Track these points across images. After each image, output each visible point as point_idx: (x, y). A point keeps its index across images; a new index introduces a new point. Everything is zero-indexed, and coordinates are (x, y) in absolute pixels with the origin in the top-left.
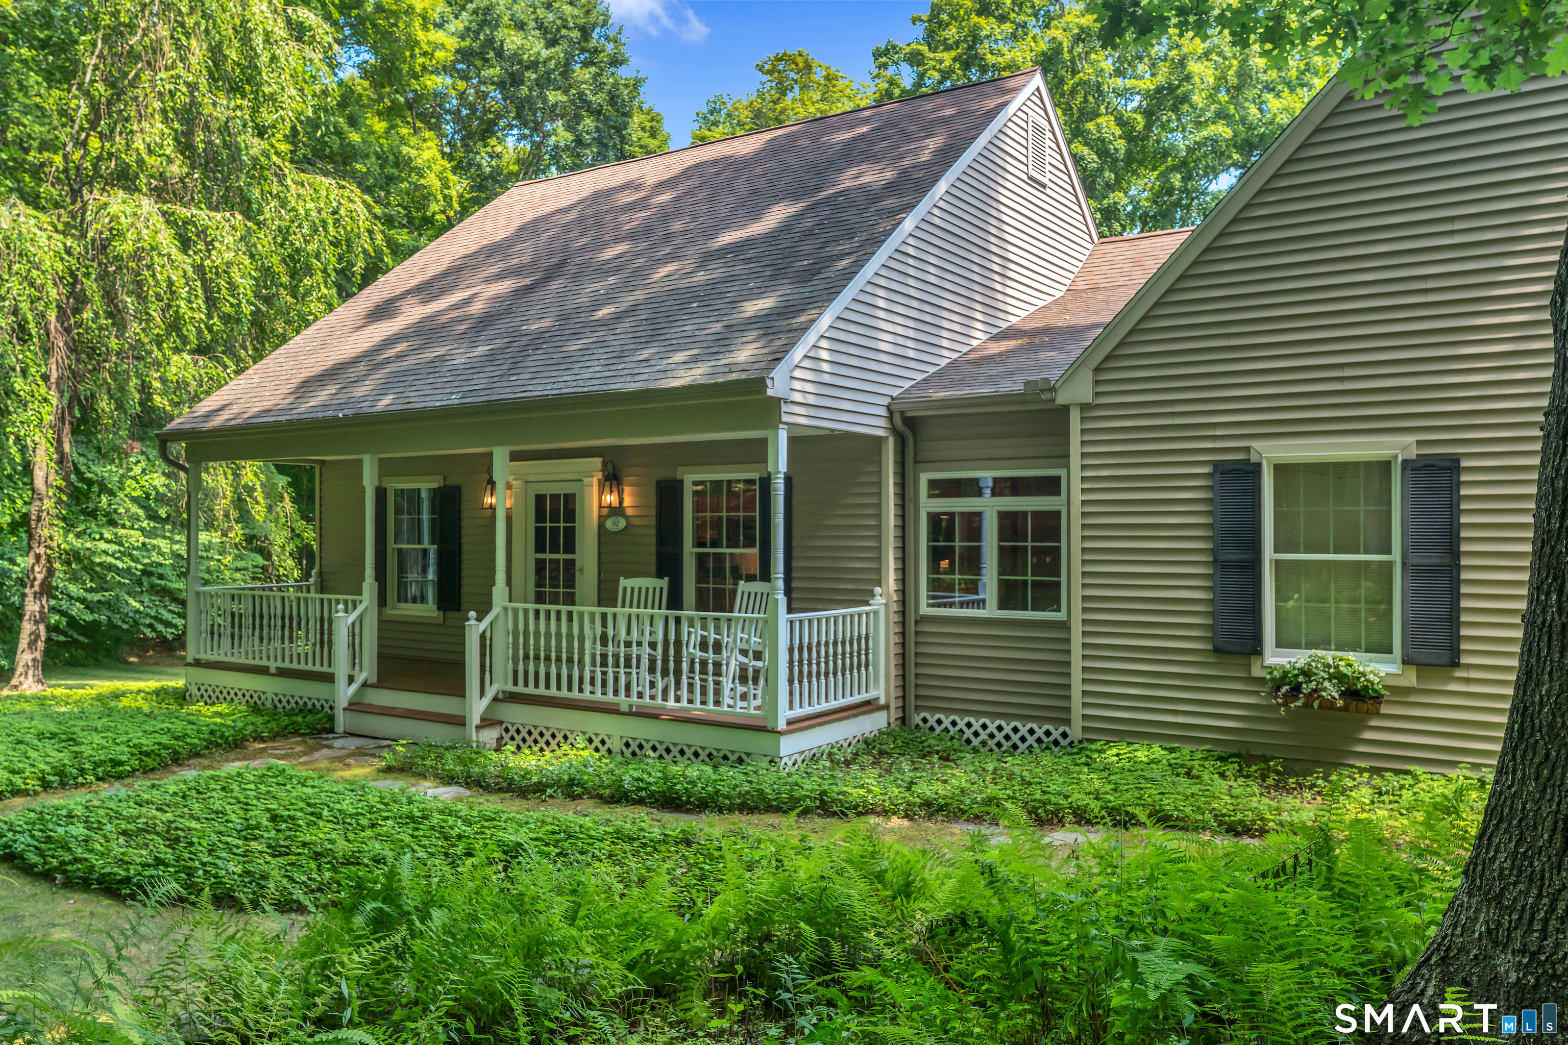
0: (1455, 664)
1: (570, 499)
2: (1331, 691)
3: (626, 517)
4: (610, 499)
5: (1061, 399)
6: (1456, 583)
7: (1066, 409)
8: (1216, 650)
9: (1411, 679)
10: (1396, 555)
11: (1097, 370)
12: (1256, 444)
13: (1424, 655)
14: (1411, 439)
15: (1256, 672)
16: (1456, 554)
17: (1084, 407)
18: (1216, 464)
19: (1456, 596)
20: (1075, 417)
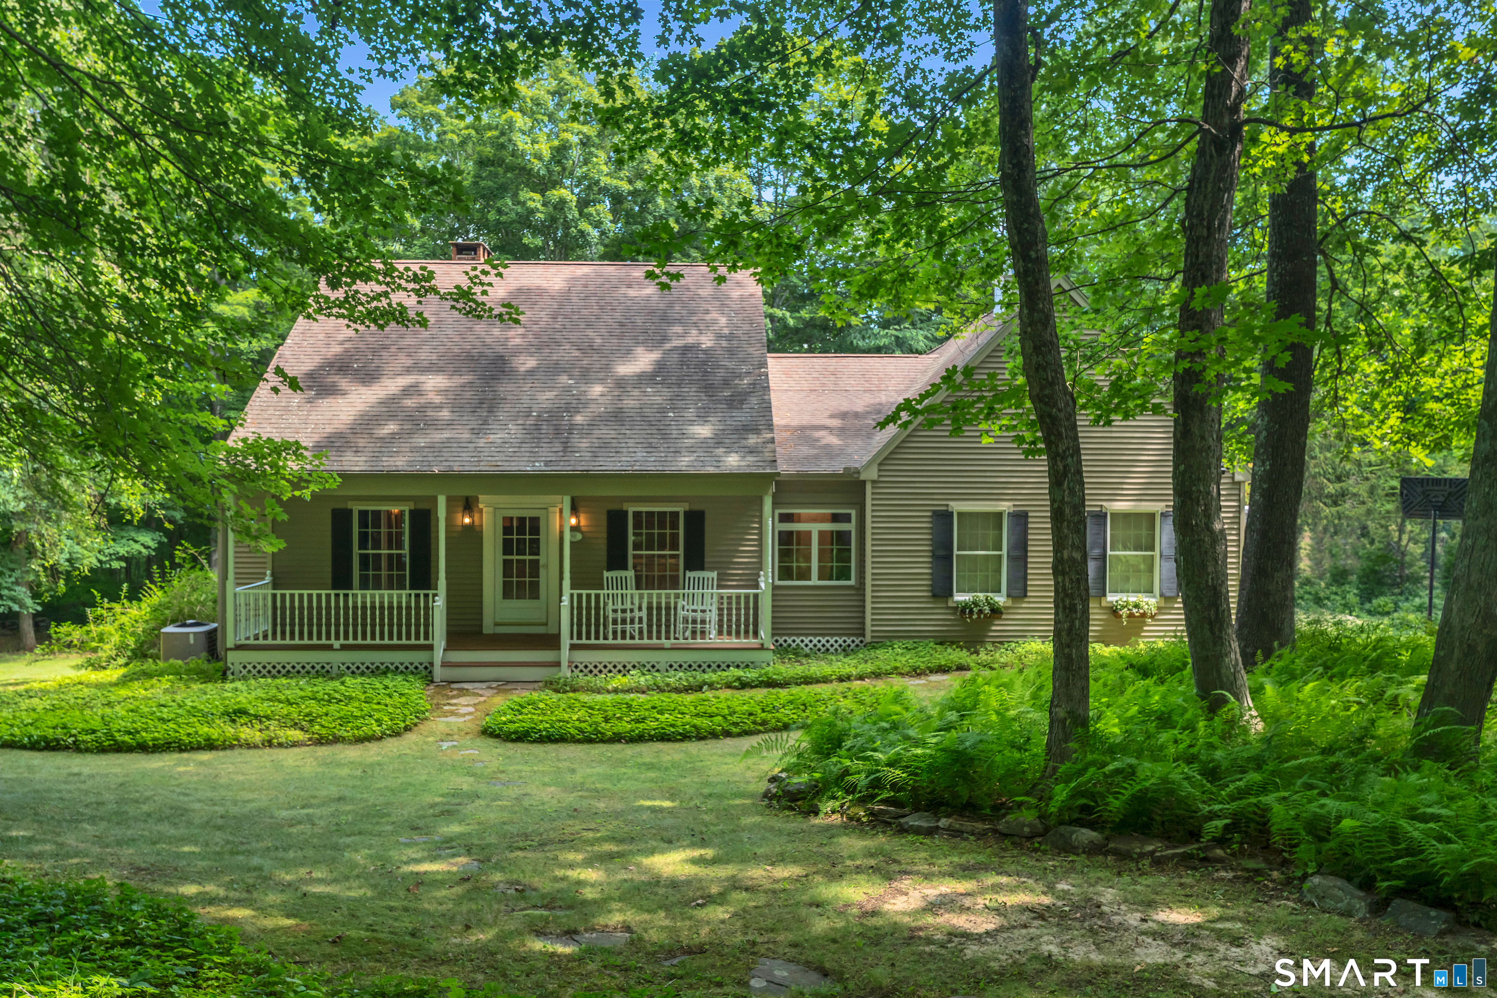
0: (1026, 596)
1: (535, 521)
2: (987, 610)
3: (582, 532)
4: (573, 521)
5: (862, 477)
6: (1026, 563)
7: (864, 483)
8: (934, 596)
9: (1009, 603)
10: (1005, 552)
11: (880, 464)
12: (951, 503)
13: (1015, 593)
14: (1011, 504)
15: (950, 604)
16: (1026, 551)
17: (873, 482)
18: (934, 512)
19: (1026, 568)
20: (869, 487)
